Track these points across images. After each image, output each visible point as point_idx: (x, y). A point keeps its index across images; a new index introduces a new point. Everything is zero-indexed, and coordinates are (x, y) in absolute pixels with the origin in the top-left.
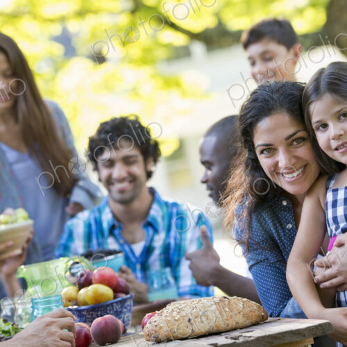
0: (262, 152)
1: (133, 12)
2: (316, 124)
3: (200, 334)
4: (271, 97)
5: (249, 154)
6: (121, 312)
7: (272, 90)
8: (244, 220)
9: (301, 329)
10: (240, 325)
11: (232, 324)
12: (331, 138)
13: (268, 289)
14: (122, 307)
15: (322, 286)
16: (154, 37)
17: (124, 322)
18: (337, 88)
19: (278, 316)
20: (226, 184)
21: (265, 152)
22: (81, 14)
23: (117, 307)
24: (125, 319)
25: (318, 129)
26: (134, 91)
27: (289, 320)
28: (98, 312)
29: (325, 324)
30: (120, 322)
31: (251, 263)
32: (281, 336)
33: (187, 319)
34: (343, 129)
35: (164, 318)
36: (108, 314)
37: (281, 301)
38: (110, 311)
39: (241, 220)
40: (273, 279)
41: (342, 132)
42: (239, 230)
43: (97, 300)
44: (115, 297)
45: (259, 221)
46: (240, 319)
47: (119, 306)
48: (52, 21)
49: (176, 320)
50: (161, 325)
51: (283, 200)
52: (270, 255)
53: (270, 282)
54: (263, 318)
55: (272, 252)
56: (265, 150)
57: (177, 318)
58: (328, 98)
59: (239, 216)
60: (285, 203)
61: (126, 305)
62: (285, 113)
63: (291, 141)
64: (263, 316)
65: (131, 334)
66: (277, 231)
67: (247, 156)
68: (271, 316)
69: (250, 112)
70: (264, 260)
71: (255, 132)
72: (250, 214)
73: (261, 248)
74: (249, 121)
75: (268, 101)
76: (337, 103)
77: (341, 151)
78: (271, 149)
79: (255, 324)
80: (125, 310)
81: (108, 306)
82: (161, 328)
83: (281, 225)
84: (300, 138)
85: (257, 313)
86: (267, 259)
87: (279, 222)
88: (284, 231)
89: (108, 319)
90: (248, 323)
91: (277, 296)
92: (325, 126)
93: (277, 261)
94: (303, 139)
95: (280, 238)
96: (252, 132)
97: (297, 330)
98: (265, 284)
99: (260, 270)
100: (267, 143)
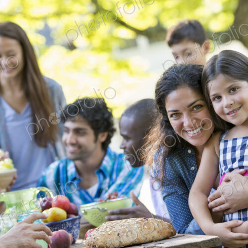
0: (172, 116)
1: (95, 13)
2: (213, 97)
3: (126, 245)
4: (177, 76)
5: (163, 117)
6: (72, 228)
7: (178, 71)
8: (160, 164)
9: (198, 242)
10: (156, 239)
11: (150, 237)
12: (224, 106)
13: (177, 214)
14: (72, 224)
15: (214, 210)
16: (110, 32)
17: (73, 235)
18: (228, 70)
19: (184, 233)
20: (147, 138)
21: (174, 116)
22: (58, 14)
23: (69, 225)
24: (75, 233)
25: (214, 99)
26: (95, 70)
27: (191, 235)
28: (55, 227)
29: (215, 239)
30: (70, 235)
31: (165, 194)
32: (183, 247)
33: (117, 234)
34: (233, 100)
35: (100, 233)
36: (62, 229)
37: (186, 223)
38: (64, 227)
39: (158, 164)
40: (181, 206)
41: (232, 102)
42: (156, 171)
43: (54, 219)
44: (68, 217)
45: (171, 164)
46: (156, 235)
47: (71, 224)
48: (37, 19)
49: (108, 234)
50: (98, 238)
51: (188, 149)
52: (179, 189)
53: (178, 209)
54: (172, 234)
55: (180, 187)
56: (174, 114)
57: (109, 233)
58: (221, 78)
59: (156, 160)
60: (189, 151)
61: (75, 223)
62: (187, 88)
63: (192, 108)
64: (172, 232)
65: (78, 244)
66: (184, 172)
67: (162, 118)
68: (179, 233)
69: (162, 87)
70: (174, 193)
71: (166, 101)
72: (164, 160)
73: (172, 184)
74: (162, 93)
75: (175, 79)
76: (228, 81)
77: (231, 115)
78: (178, 113)
79: (166, 238)
80: (74, 227)
81: (62, 223)
82: (98, 240)
83: (187, 167)
84: (198, 105)
85: (168, 230)
86: (177, 192)
87: (186, 165)
88: (189, 172)
89: (62, 232)
90: (161, 237)
91: (183, 219)
92: (219, 97)
93: (184, 194)
94: (201, 106)
95: (186, 177)
96: (164, 101)
97: (195, 243)
98: (175, 210)
99: (171, 200)
100: (175, 109)
